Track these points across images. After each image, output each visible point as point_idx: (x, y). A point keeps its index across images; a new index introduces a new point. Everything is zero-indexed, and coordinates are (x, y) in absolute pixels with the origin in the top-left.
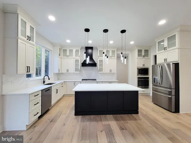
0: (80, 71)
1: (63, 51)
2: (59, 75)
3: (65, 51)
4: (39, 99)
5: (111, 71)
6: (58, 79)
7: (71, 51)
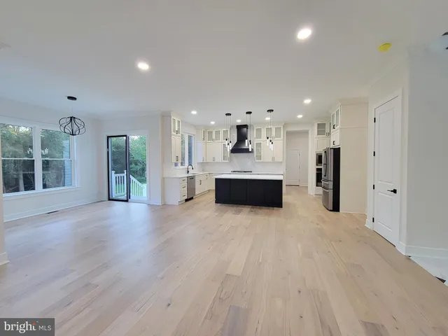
0: (231, 160)
1: (209, 134)
2: (203, 165)
3: (210, 133)
4: (185, 184)
5: (273, 158)
6: (203, 171)
7: (217, 133)
